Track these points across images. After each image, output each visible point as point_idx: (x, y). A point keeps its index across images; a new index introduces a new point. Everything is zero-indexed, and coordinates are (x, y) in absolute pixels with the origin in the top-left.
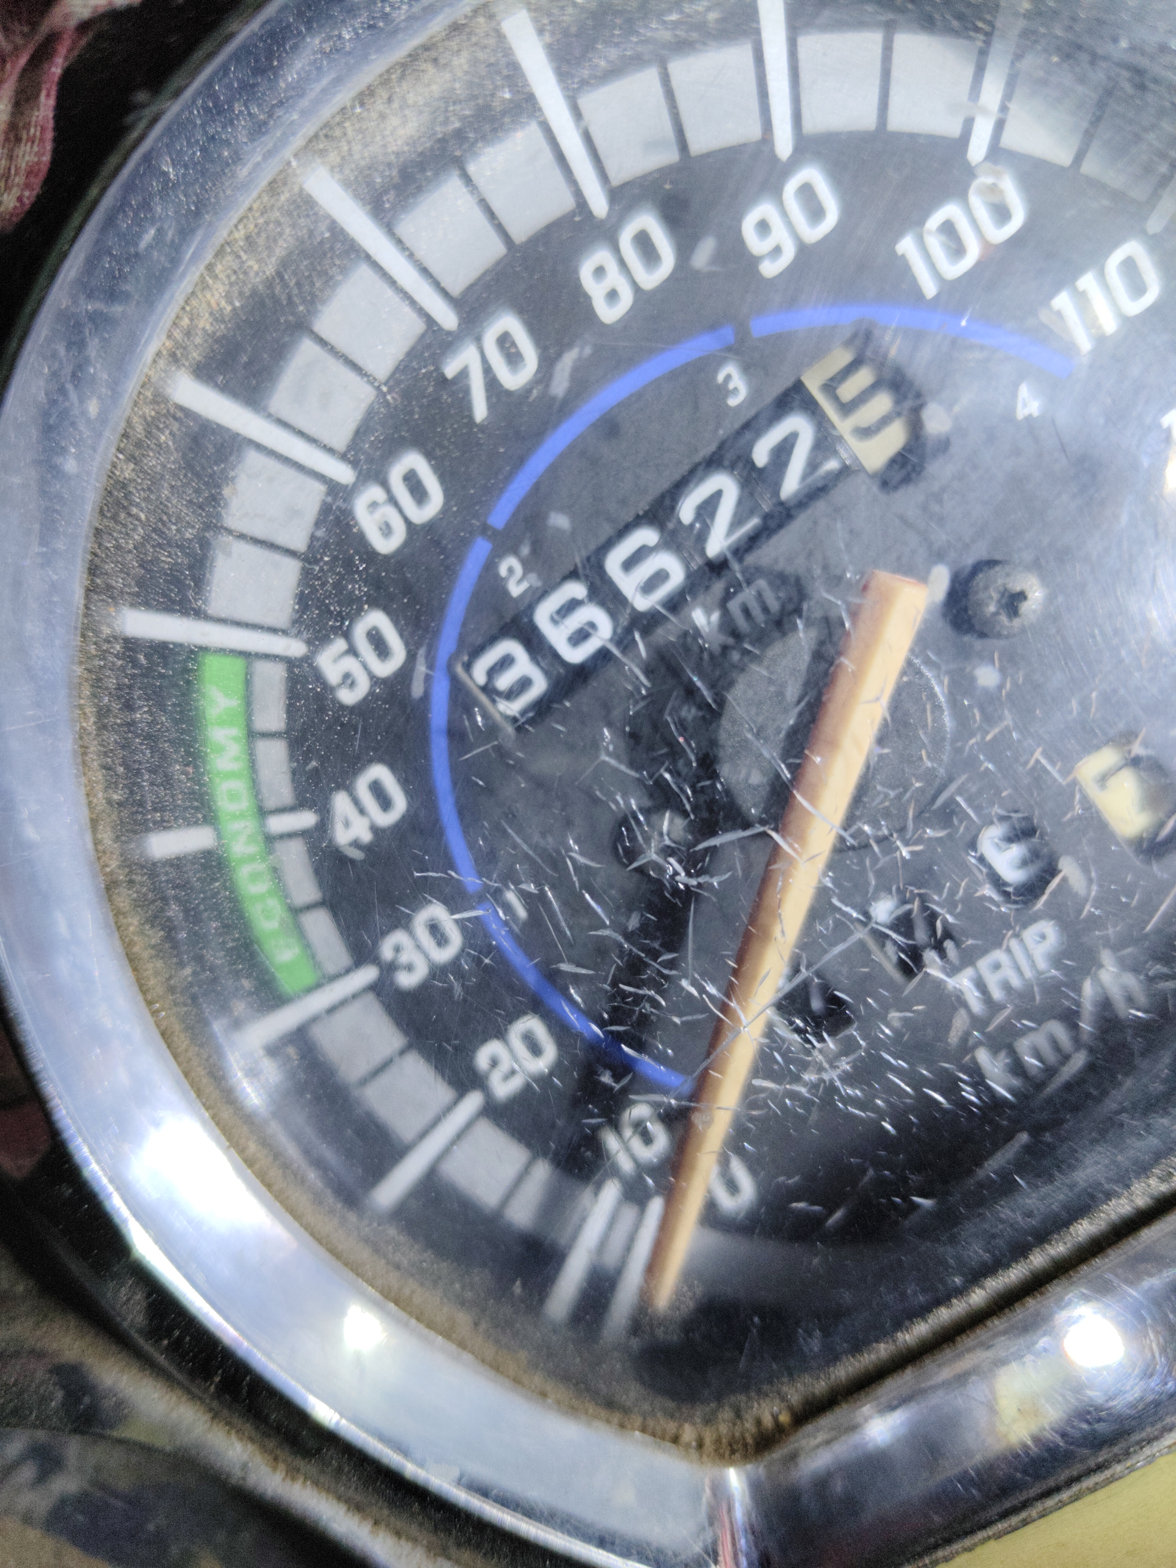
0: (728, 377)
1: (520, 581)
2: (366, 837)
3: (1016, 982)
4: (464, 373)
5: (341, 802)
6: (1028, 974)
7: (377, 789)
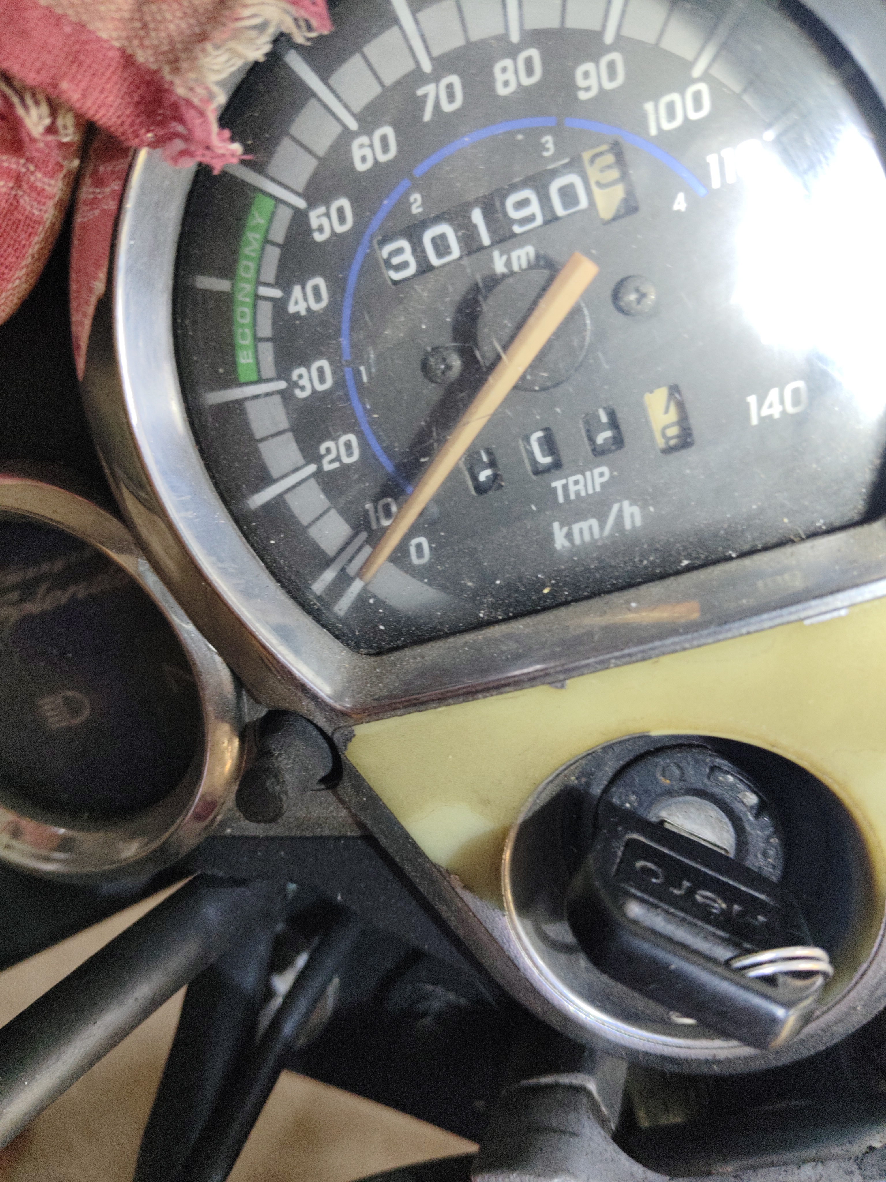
0: (547, 142)
1: (418, 207)
2: (303, 313)
3: (583, 494)
4: (425, 96)
5: (297, 290)
6: (590, 491)
7: (316, 290)
